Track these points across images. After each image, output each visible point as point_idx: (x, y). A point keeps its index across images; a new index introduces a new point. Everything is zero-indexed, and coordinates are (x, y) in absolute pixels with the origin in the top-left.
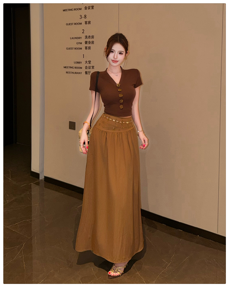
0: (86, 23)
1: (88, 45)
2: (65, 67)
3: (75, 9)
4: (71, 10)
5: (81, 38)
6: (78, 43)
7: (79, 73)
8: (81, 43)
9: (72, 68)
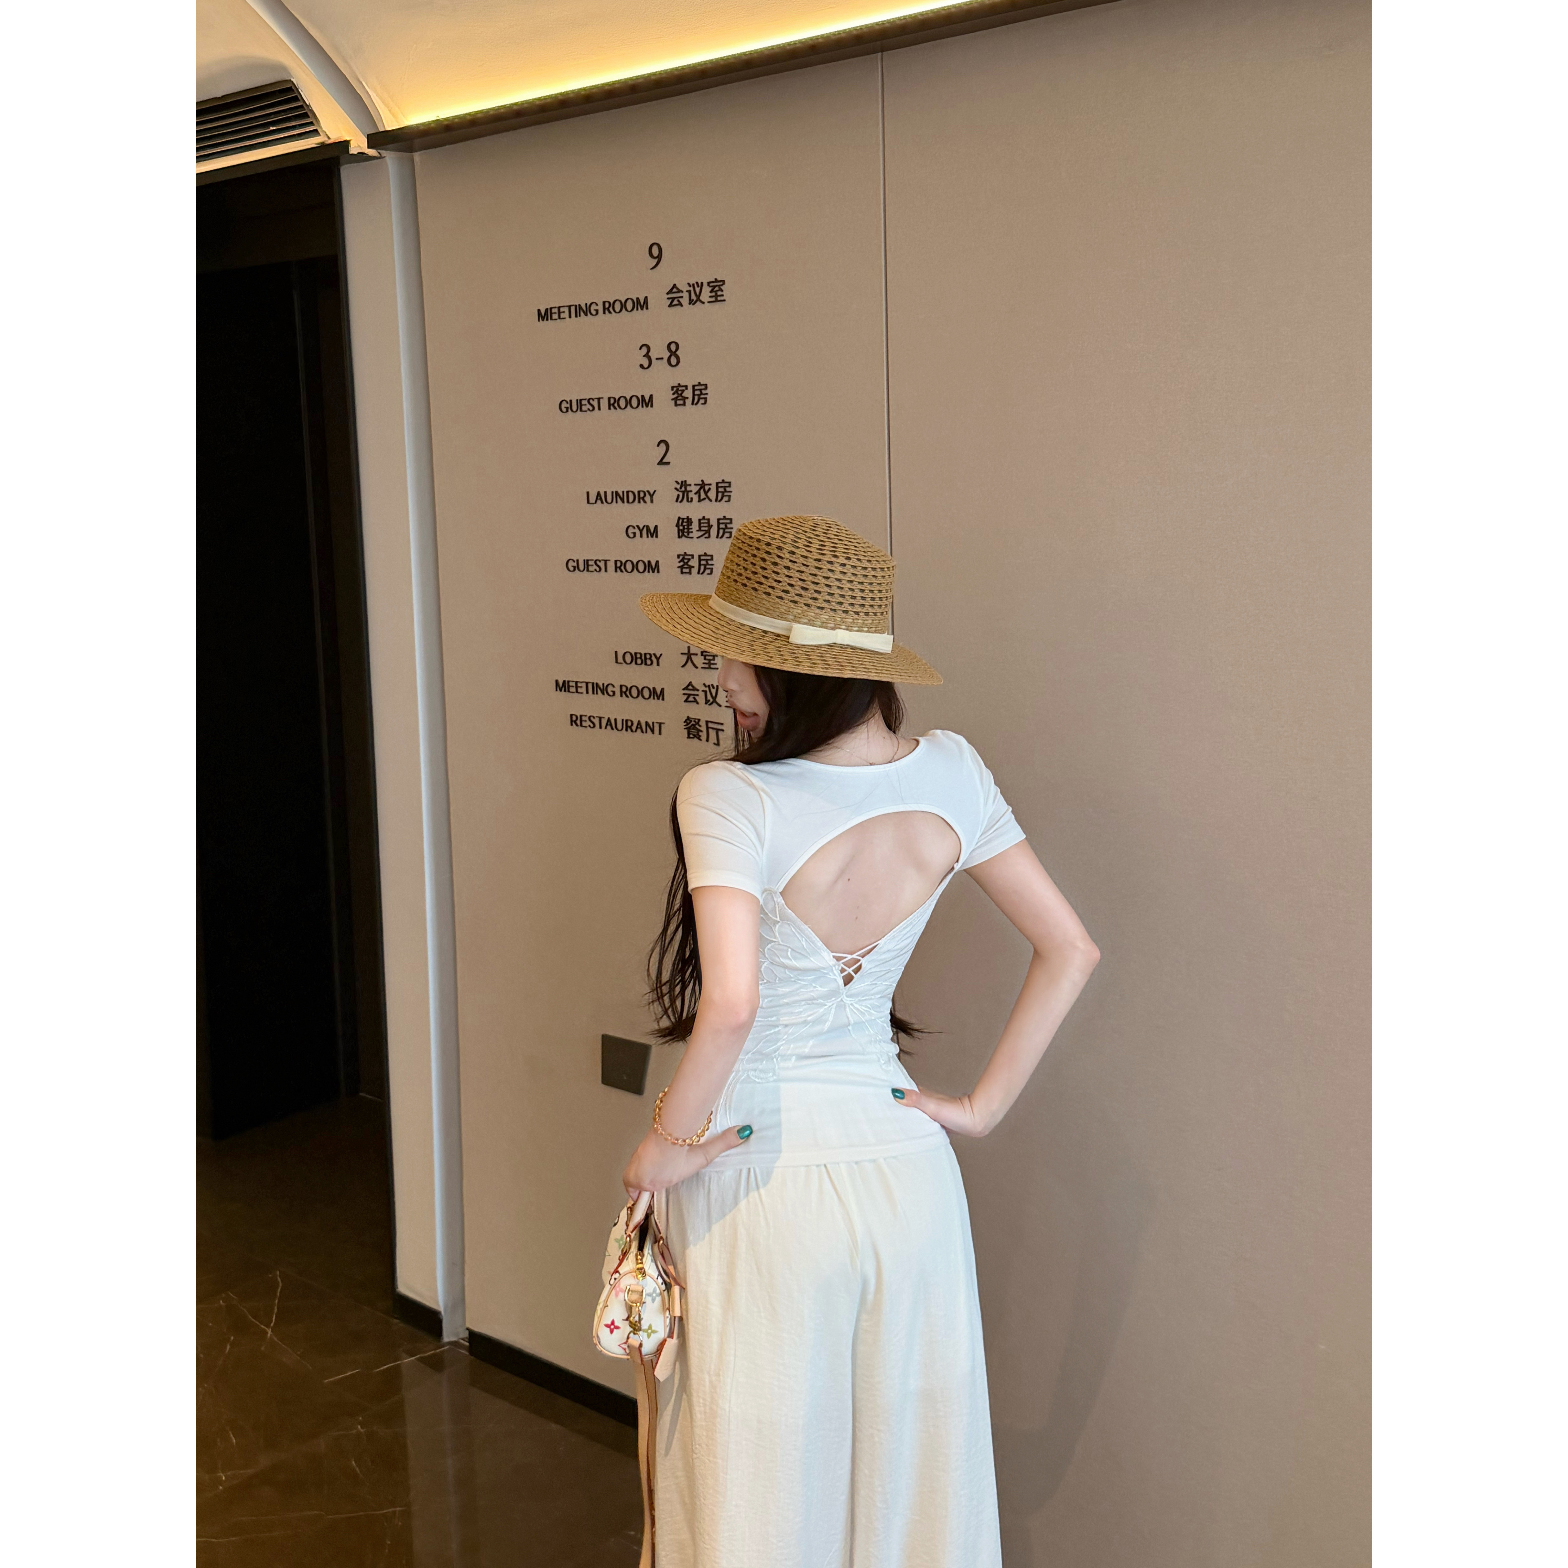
1: (695, 546)
2: (563, 687)
3: (608, 307)
4: (588, 310)
5: (652, 496)
6: (632, 532)
7: (650, 727)
8: (653, 533)
9: (604, 690)
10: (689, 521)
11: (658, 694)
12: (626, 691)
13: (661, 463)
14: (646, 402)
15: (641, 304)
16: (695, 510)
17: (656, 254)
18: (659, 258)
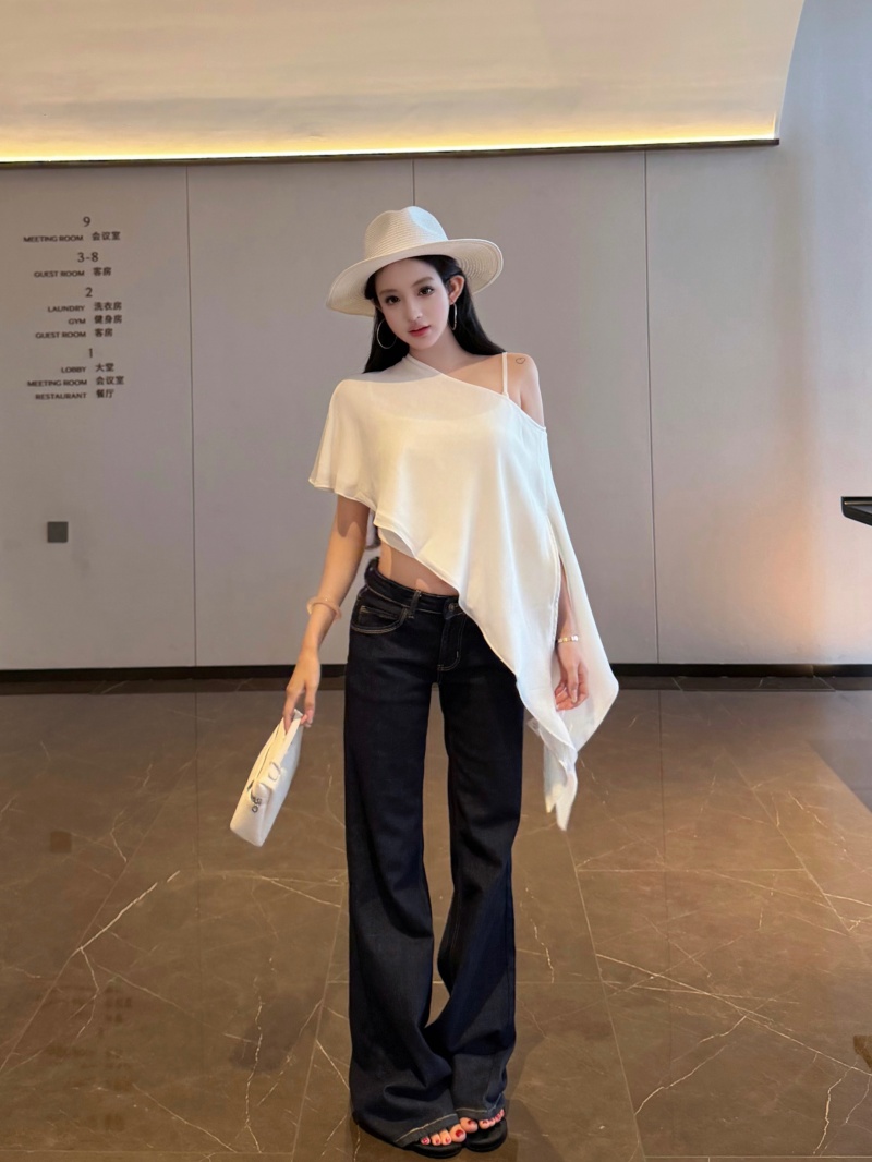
0: (97, 271)
1: (104, 326)
2: (33, 384)
3: (62, 238)
4: (51, 239)
5: (82, 308)
6: (71, 322)
7: (79, 396)
8: (83, 322)
9: (55, 383)
10: (101, 317)
11: (83, 383)
12: (66, 383)
13: (88, 296)
14: (82, 273)
15: (79, 238)
16: (104, 313)
17: (87, 221)
18: (89, 222)
